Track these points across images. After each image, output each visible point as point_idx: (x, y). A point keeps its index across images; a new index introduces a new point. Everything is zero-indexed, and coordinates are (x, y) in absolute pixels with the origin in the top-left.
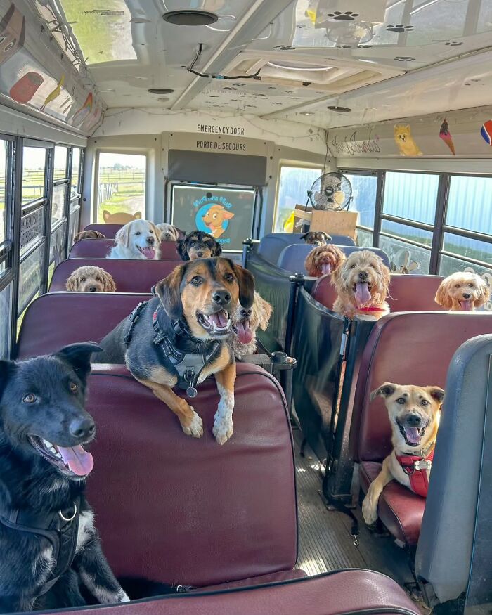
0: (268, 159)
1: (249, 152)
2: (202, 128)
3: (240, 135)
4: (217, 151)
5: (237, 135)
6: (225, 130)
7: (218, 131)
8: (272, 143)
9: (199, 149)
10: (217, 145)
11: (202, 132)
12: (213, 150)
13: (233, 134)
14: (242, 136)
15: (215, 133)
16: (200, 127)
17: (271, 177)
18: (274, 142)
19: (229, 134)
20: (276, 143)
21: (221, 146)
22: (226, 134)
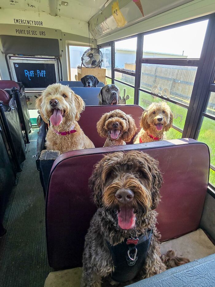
0: (59, 41)
1: (47, 36)
2: (17, 21)
3: (41, 26)
4: (29, 36)
5: (39, 26)
6: (31, 22)
7: (27, 23)
8: (60, 31)
9: (18, 35)
10: (28, 32)
11: (18, 24)
12: (26, 35)
13: (36, 25)
14: (42, 26)
15: (25, 24)
16: (15, 20)
17: (62, 51)
18: (61, 30)
19: (34, 25)
20: (63, 31)
21: (31, 33)
22: (32, 25)
